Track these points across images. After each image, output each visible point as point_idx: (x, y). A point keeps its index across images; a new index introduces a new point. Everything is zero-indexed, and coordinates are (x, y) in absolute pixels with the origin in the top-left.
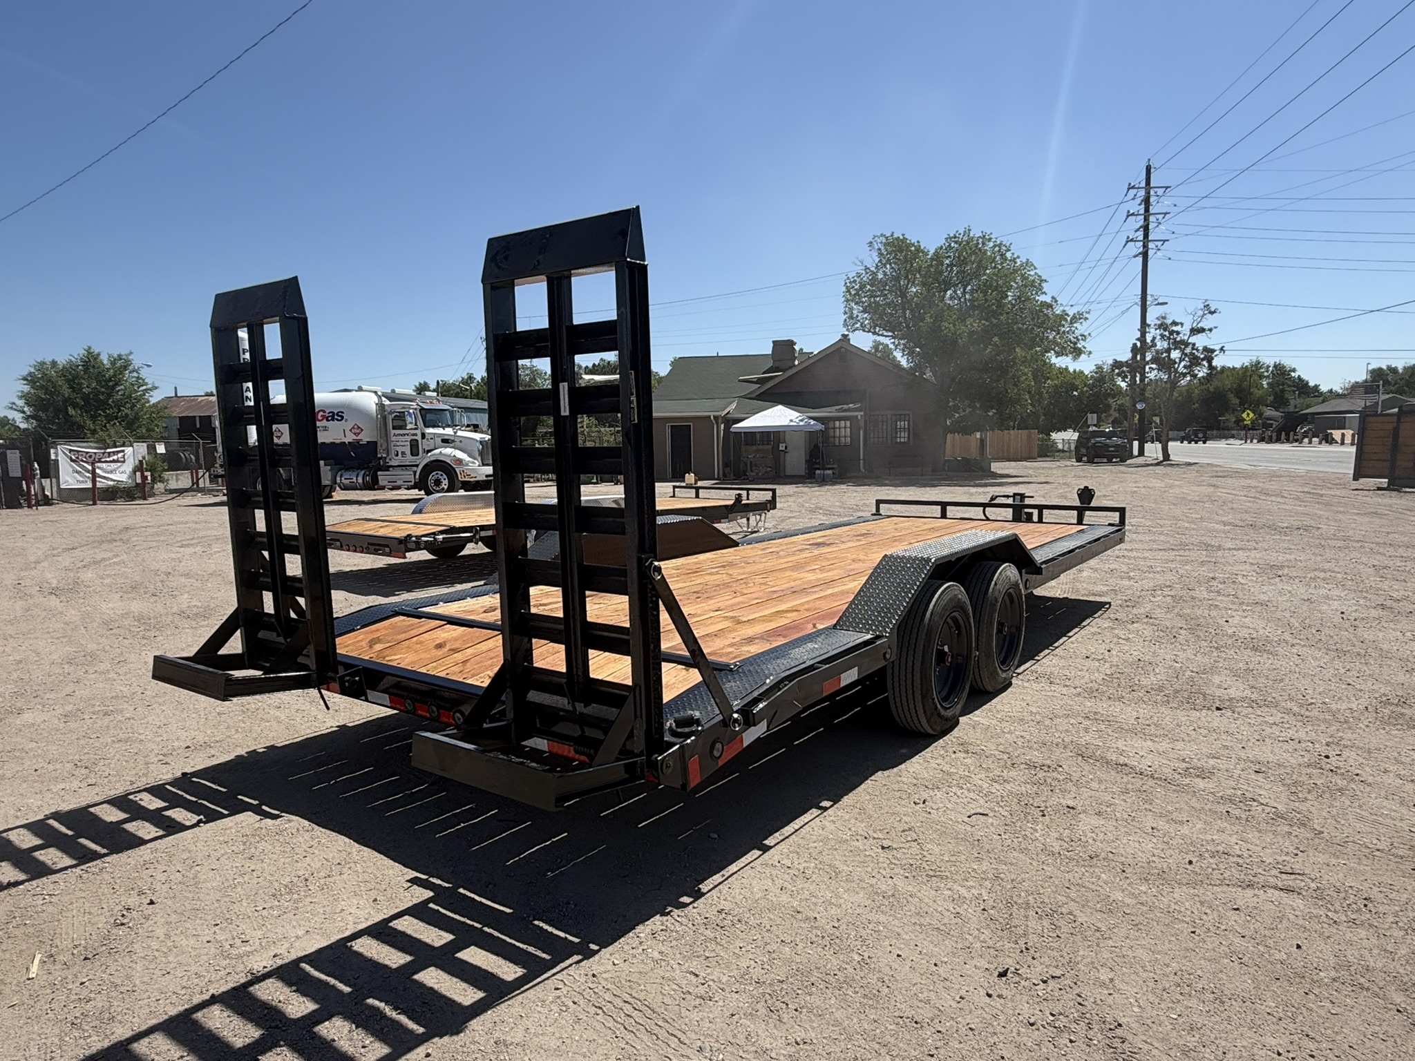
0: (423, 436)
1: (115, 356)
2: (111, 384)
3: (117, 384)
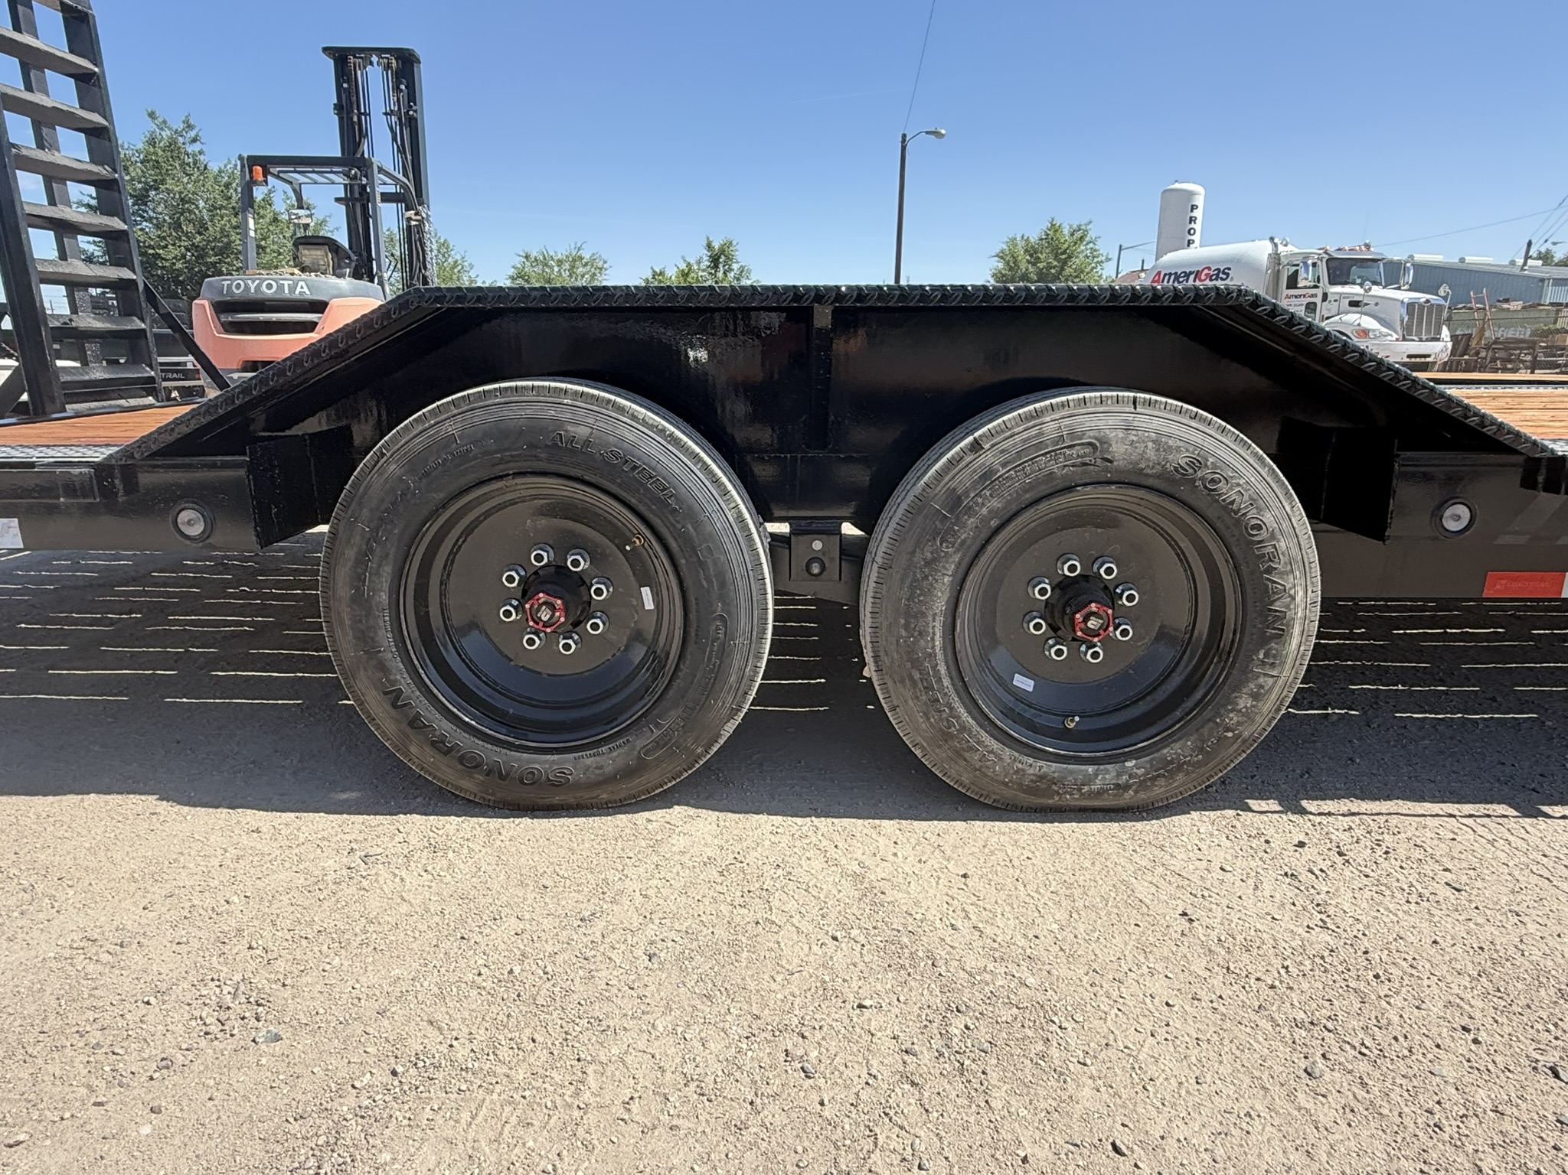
0: (1325, 297)
1: (1075, 226)
2: (1063, 257)
3: (1070, 257)
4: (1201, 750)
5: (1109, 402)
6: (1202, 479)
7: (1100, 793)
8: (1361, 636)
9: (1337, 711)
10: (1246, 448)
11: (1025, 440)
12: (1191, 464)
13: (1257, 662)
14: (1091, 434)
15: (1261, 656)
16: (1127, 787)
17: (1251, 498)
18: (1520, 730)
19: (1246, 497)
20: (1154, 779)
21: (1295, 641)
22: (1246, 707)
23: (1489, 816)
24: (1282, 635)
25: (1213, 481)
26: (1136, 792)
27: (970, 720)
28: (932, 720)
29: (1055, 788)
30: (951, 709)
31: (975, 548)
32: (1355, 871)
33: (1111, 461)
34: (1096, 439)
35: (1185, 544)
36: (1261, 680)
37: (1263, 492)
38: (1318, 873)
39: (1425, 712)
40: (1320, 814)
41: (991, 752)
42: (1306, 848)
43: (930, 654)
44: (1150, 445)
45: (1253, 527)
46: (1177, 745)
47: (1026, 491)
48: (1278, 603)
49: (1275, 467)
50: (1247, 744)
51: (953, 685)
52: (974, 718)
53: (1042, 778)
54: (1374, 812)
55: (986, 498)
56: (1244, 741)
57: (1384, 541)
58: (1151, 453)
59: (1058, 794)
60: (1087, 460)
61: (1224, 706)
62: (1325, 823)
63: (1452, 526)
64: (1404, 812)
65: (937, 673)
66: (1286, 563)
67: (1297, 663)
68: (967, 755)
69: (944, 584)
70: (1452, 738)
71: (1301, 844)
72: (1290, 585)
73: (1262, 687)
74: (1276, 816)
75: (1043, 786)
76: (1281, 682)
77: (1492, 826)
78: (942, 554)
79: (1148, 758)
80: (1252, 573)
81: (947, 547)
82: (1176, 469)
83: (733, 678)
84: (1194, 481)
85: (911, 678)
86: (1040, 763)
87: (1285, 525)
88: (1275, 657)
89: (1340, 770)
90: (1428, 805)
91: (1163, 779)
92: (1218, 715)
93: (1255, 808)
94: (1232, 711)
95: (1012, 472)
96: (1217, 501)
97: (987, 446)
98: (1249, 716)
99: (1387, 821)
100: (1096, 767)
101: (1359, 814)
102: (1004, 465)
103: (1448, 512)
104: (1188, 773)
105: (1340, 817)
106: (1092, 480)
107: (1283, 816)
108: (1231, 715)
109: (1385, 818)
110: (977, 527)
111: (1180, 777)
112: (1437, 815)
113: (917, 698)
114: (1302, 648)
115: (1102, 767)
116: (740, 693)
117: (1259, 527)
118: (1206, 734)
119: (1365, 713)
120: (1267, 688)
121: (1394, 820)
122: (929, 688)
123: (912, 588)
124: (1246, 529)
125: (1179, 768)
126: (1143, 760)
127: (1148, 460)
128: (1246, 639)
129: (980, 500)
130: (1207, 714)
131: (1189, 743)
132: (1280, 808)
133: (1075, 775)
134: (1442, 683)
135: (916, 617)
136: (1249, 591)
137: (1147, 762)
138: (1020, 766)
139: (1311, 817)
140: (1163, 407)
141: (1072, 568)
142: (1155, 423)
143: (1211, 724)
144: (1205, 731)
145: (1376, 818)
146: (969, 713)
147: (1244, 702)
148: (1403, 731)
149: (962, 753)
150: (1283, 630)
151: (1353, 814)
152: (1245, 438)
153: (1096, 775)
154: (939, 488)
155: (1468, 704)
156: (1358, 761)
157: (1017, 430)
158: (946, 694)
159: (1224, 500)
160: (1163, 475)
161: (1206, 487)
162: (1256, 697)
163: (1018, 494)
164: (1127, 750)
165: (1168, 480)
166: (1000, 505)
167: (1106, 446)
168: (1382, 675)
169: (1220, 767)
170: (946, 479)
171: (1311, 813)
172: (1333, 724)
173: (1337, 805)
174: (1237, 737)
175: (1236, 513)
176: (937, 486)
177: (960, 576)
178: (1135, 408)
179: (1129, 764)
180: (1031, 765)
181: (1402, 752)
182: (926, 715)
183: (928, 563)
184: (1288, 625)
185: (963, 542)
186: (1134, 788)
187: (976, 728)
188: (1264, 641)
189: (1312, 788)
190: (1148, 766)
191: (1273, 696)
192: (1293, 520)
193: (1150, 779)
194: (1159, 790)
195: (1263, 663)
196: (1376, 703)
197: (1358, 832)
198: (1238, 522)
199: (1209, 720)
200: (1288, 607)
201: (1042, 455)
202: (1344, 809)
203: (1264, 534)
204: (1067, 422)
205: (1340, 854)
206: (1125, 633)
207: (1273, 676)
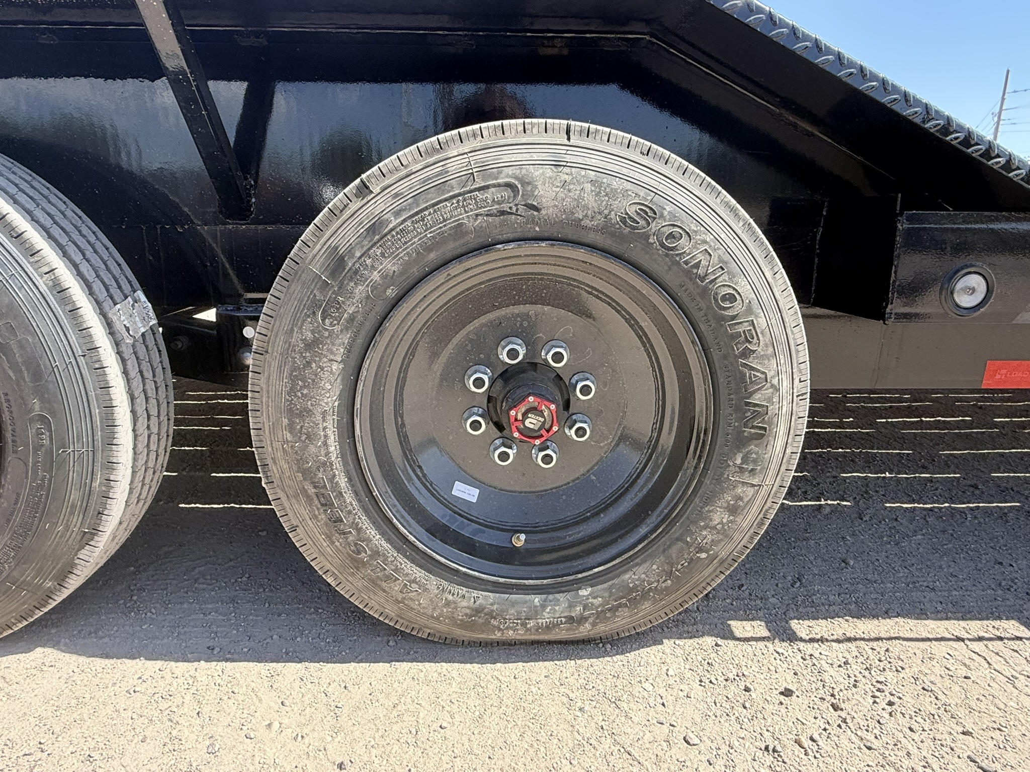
4: (670, 574)
5: (535, 130)
6: (658, 234)
7: (548, 628)
8: (850, 425)
9: (829, 502)
10: (714, 195)
11: (425, 181)
12: (642, 213)
13: (732, 468)
14: (510, 171)
15: (739, 461)
16: (582, 620)
17: (721, 260)
18: (1007, 522)
19: (715, 259)
20: (613, 610)
21: (780, 443)
22: (721, 523)
23: (1000, 639)
24: (762, 435)
25: (671, 236)
26: (594, 624)
27: (383, 542)
28: (337, 544)
29: (495, 623)
30: (359, 530)
31: (369, 325)
32: (853, 737)
33: (537, 209)
34: (516, 178)
35: (646, 323)
36: (739, 490)
37: (737, 252)
38: (807, 743)
39: (913, 501)
40: (812, 640)
41: (414, 581)
42: (794, 697)
43: (324, 464)
44: (588, 187)
45: (724, 298)
46: (641, 570)
47: (429, 249)
48: (757, 396)
49: (751, 221)
50: (726, 565)
51: (359, 501)
52: (389, 540)
53: (478, 611)
54: (873, 635)
55: (375, 259)
56: (722, 562)
57: (884, 321)
58: (590, 200)
59: (499, 629)
60: (505, 207)
61: (695, 522)
62: (817, 655)
63: (966, 301)
64: (908, 635)
65: (336, 486)
66: (766, 346)
67: (783, 469)
68: (384, 584)
69: (331, 372)
70: (944, 532)
71: (787, 693)
72: (772, 373)
73: (741, 499)
74: (761, 644)
75: (481, 621)
76: (764, 491)
77: (1007, 653)
78: (326, 334)
79: (605, 585)
80: (725, 357)
81: (332, 325)
82: (623, 221)
83: (75, 495)
84: (646, 236)
85: (304, 491)
86: (475, 593)
87: (765, 295)
88: (755, 461)
89: (833, 576)
90: (931, 624)
91: (626, 609)
92: (688, 532)
93: (738, 634)
94: (706, 527)
95: (409, 223)
96: (678, 263)
97: (376, 190)
98: (725, 533)
99: (887, 650)
100: (544, 596)
101: (856, 639)
102: (397, 214)
103: (960, 285)
104: (655, 601)
105: (834, 644)
106: (516, 235)
107: (769, 645)
108: (704, 533)
109: (884, 645)
110: (368, 297)
111: (646, 606)
112: (943, 639)
113: (316, 517)
114: (788, 451)
115: (551, 597)
116: (91, 512)
117: (732, 298)
118: (674, 556)
119: (857, 503)
120: (746, 500)
121: (896, 648)
122: (327, 504)
123: (293, 379)
124: (716, 300)
125: (645, 596)
126: (600, 587)
127: (586, 207)
128: (720, 440)
129: (369, 261)
130: (676, 531)
131: (655, 567)
132: (766, 633)
133: (518, 608)
134: (925, 469)
135: (300, 416)
136: (721, 380)
137: (604, 590)
138: (450, 597)
139: (801, 645)
140: (605, 138)
141: (513, 354)
142: (595, 160)
143: (680, 544)
144: (673, 551)
145: (875, 644)
146: (383, 534)
147: (719, 516)
148: (895, 524)
149: (379, 582)
150: (765, 429)
151: (849, 640)
152: (713, 183)
153: (544, 607)
154: (318, 247)
155: (953, 492)
156: (852, 563)
157: (415, 168)
158: (350, 512)
159: (686, 263)
160: (606, 229)
161: (662, 245)
162: (733, 510)
163: (418, 253)
164: (580, 576)
165: (613, 235)
166: (395, 268)
167: (529, 188)
168: (869, 463)
169: (695, 591)
170: (328, 234)
171: (801, 640)
172: (826, 517)
173: (830, 626)
174: (712, 559)
175: (703, 279)
176: (316, 244)
177: (353, 363)
178: (569, 139)
179: (584, 592)
180: (464, 596)
181: (896, 550)
182: (329, 537)
183: (310, 346)
184: (770, 423)
185: (352, 319)
186: (591, 620)
187: (391, 552)
188: (741, 442)
189: (803, 601)
190: (606, 594)
191: (755, 509)
192: (775, 290)
193: (610, 610)
194: (622, 621)
195: (741, 470)
196: (867, 492)
197: (856, 668)
198: (705, 291)
199: (678, 539)
200: (770, 400)
201: (446, 200)
202: (838, 633)
203: (738, 308)
204: (480, 156)
205: (835, 708)
206: (581, 432)
207: (753, 486)
